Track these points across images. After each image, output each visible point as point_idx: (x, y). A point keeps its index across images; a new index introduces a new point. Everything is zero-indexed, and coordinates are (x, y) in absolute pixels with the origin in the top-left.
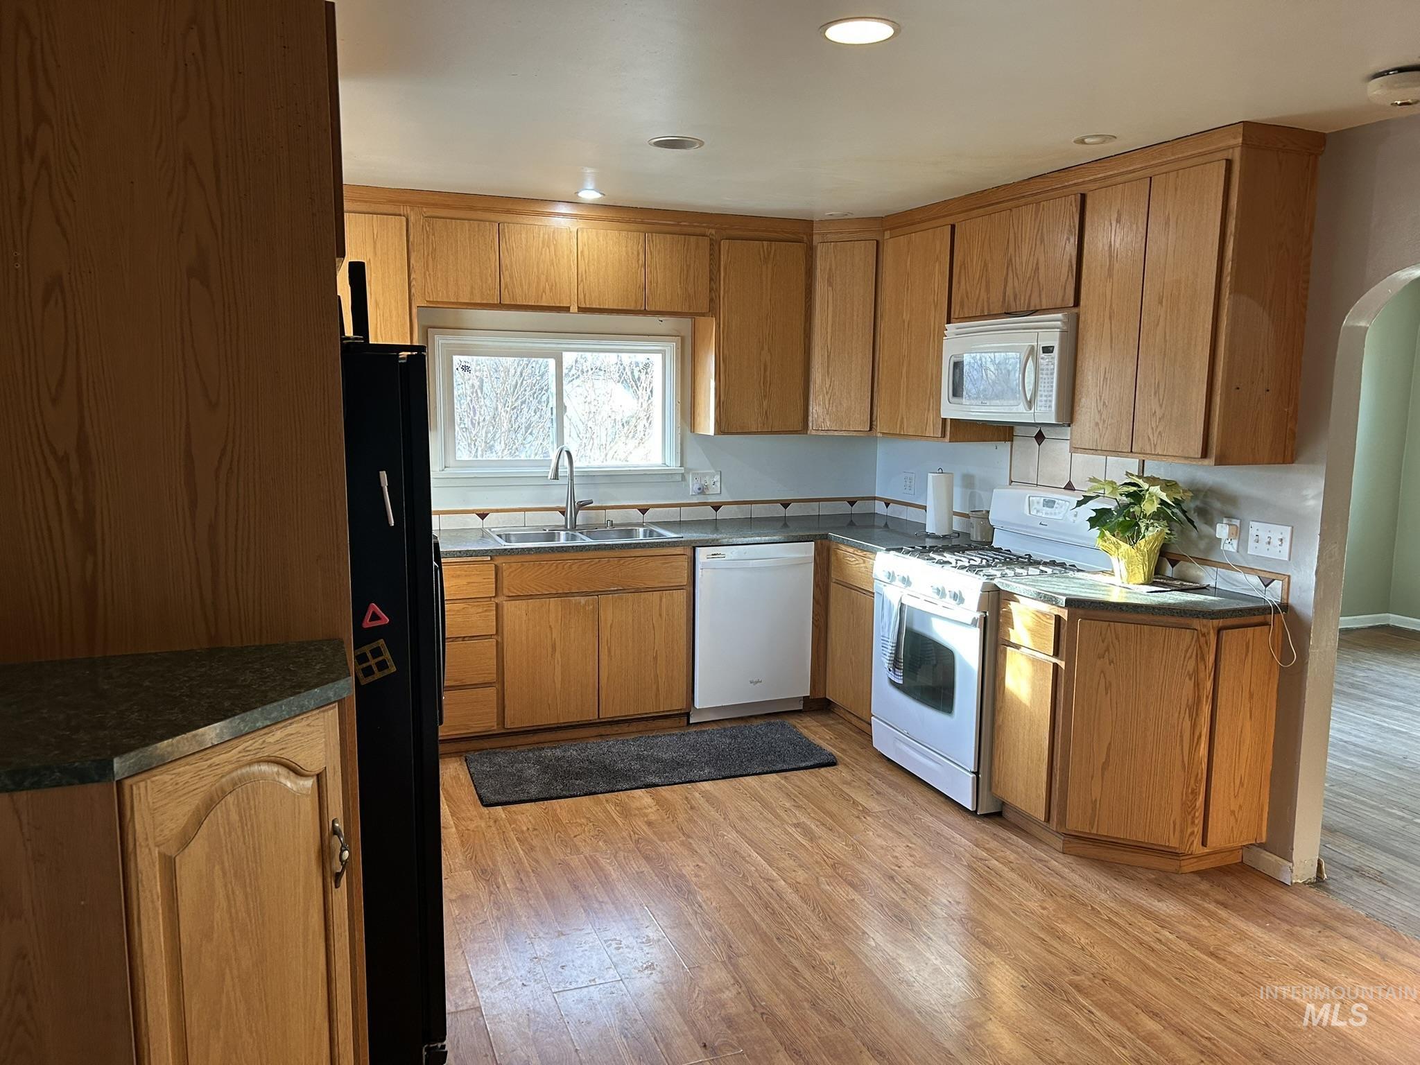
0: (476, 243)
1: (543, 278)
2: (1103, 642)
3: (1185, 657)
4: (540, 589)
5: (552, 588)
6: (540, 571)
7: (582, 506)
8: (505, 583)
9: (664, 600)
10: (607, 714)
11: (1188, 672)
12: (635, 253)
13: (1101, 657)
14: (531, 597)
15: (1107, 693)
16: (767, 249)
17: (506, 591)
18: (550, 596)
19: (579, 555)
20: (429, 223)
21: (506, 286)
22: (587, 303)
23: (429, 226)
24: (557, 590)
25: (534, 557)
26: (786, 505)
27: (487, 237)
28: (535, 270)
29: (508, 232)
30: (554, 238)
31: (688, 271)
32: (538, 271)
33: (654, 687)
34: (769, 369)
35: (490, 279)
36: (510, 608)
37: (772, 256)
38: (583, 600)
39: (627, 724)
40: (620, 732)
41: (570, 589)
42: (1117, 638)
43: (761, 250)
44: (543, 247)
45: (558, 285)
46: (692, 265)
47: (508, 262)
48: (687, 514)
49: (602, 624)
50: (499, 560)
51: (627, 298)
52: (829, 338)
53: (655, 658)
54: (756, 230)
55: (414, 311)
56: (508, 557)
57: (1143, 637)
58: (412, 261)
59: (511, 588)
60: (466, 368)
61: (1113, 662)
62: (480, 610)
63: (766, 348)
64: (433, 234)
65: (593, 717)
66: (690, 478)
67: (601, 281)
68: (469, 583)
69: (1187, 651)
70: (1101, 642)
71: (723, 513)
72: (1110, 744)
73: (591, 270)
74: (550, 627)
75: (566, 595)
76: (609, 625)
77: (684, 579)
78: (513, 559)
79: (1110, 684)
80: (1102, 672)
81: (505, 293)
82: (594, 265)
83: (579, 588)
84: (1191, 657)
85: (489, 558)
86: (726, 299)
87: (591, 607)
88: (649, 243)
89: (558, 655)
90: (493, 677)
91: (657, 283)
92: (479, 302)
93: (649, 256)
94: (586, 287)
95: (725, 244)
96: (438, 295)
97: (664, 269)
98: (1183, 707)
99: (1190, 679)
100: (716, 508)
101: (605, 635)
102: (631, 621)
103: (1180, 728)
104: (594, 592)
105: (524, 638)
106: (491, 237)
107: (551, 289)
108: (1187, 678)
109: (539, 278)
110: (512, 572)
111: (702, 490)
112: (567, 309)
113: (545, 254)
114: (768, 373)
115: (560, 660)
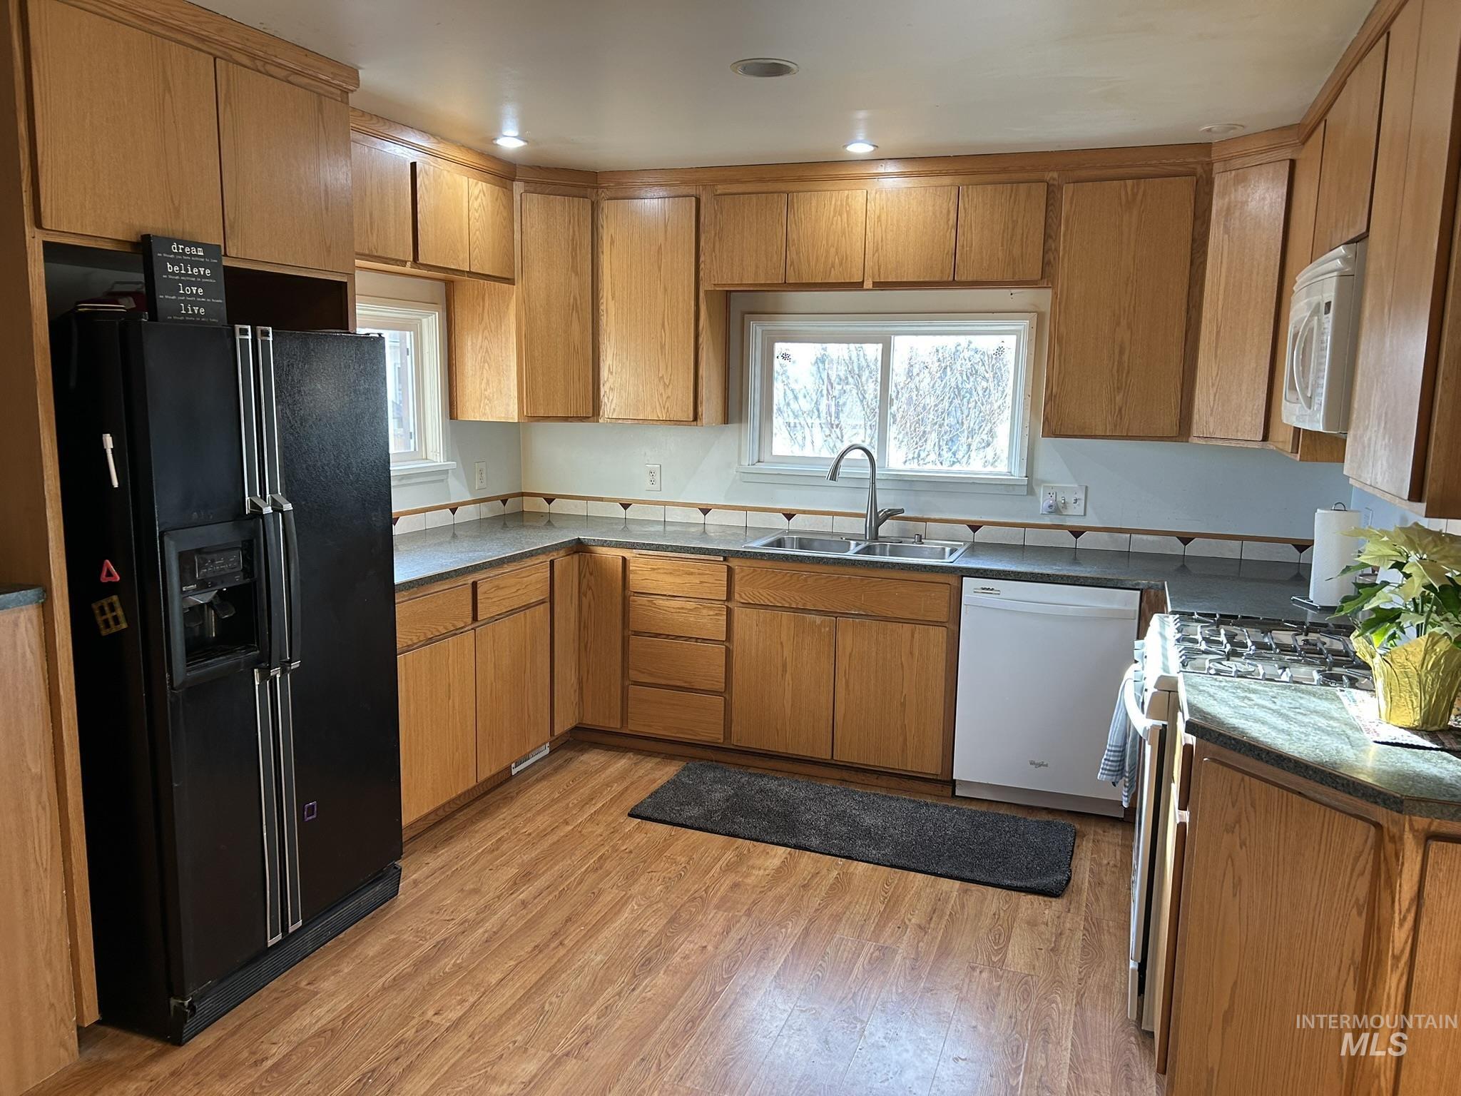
0: (763, 218)
1: (833, 250)
2: (1233, 806)
3: (1353, 870)
4: (772, 600)
5: (784, 600)
6: (773, 580)
7: (891, 514)
8: (737, 588)
9: (916, 635)
10: (842, 756)
11: (1357, 900)
12: (945, 212)
13: (1230, 830)
14: (766, 607)
15: (1235, 895)
16: (1132, 190)
17: (737, 596)
18: (783, 608)
19: (818, 568)
20: (718, 201)
21: (792, 263)
22: (882, 276)
23: (717, 204)
24: (791, 604)
25: (768, 564)
26: (1186, 539)
27: (775, 210)
28: (824, 242)
29: (797, 203)
30: (847, 204)
31: (1013, 229)
32: (828, 245)
33: (901, 739)
34: (1127, 352)
35: (775, 256)
36: (739, 613)
37: (1139, 197)
38: (818, 619)
39: (876, 776)
40: (866, 782)
41: (804, 604)
42: (1253, 806)
43: (1123, 193)
44: (834, 216)
45: (849, 259)
46: (1020, 221)
47: (795, 236)
48: (1032, 538)
49: (839, 653)
50: (734, 563)
51: (931, 267)
52: (1220, 307)
53: (903, 704)
54: (1119, 167)
55: (702, 295)
56: (743, 560)
57: (1290, 813)
58: (702, 243)
59: (743, 595)
60: (785, 357)
61: (1245, 845)
62: (711, 613)
63: (1124, 323)
64: (722, 213)
65: (826, 755)
66: (1041, 491)
67: (900, 249)
68: (701, 582)
69: (1357, 859)
70: (1230, 805)
71: (1085, 541)
72: (1235, 983)
73: (889, 237)
74: (782, 643)
75: (804, 610)
76: (848, 654)
77: (943, 614)
78: (749, 563)
79: (1240, 880)
80: (1230, 856)
81: (790, 271)
82: (892, 231)
83: (814, 605)
84: (1362, 873)
85: (722, 559)
86: (1066, 260)
87: (827, 629)
88: (963, 199)
89: (788, 676)
90: (721, 686)
91: (971, 247)
92: (763, 282)
93: (963, 211)
94: (881, 259)
95: (1068, 190)
96: (722, 277)
97: (982, 228)
98: (1346, 961)
99: (1360, 914)
100: (1077, 533)
101: (843, 663)
102: (874, 654)
103: (1338, 998)
104: (831, 612)
105: (753, 651)
106: (779, 210)
107: (841, 264)
108: (1354, 911)
109: (828, 252)
110: (744, 576)
111: (1055, 509)
112: (859, 286)
113: (837, 224)
114: (1125, 358)
115: (791, 682)
